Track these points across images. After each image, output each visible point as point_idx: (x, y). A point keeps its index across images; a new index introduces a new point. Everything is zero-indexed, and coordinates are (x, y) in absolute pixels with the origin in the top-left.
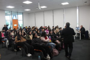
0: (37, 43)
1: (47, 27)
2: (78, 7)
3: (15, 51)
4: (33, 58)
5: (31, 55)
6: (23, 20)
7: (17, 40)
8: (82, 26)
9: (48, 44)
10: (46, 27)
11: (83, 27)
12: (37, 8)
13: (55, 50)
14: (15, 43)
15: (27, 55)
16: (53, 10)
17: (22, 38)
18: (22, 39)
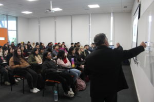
0: (52, 69)
1: (61, 43)
2: (113, 13)
3: (6, 85)
4: (43, 96)
5: (39, 90)
6: (17, 31)
7: (13, 63)
8: (119, 44)
9: (69, 70)
10: (59, 43)
11: (121, 45)
12: (48, 11)
13: (80, 80)
14: (7, 71)
15: (31, 91)
16: (71, 16)
17: (23, 60)
18: (23, 63)
